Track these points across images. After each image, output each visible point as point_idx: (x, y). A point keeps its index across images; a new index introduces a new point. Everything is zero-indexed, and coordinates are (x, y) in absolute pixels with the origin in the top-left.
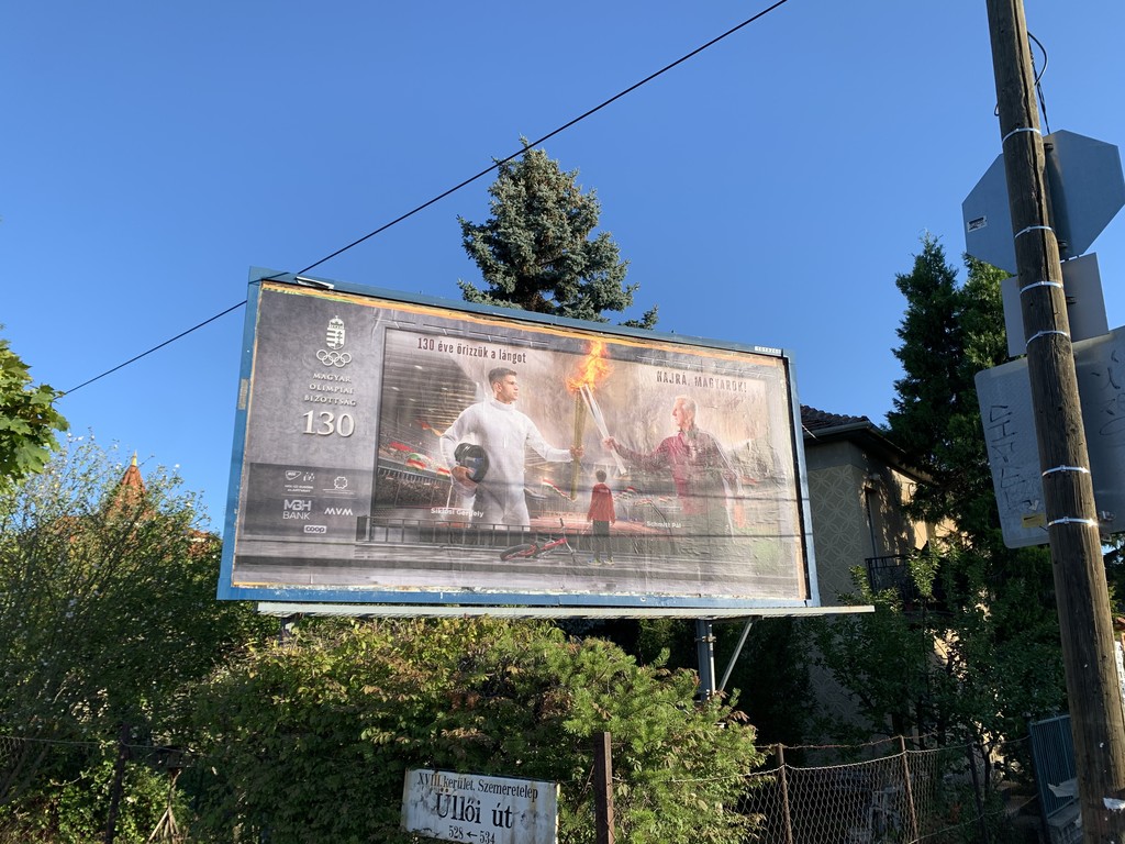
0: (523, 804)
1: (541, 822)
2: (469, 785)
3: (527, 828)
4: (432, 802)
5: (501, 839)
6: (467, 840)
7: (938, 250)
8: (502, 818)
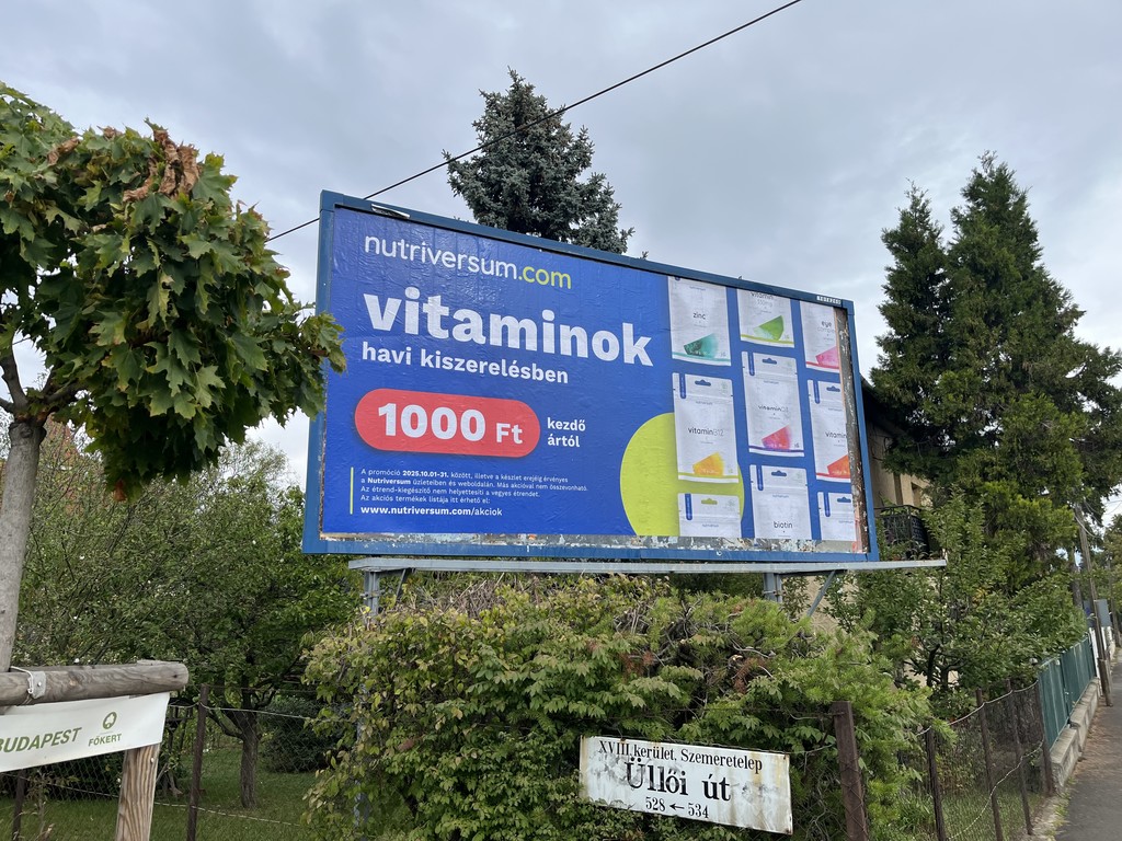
0: (742, 776)
1: (769, 794)
2: (668, 754)
3: (751, 801)
4: (620, 771)
5: (717, 812)
6: (670, 812)
7: (924, 206)
8: (716, 790)
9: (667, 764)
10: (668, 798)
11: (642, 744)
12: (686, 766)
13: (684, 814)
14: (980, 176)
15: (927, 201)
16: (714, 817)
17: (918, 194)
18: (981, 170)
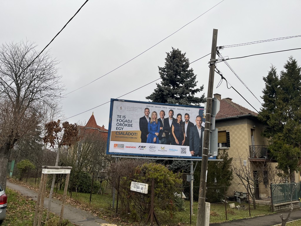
0: (144, 187)
1: (146, 189)
2: (138, 184)
3: (144, 190)
4: (134, 186)
5: (141, 191)
6: (138, 191)
7: (275, 70)
8: (142, 189)
9: (138, 185)
10: (138, 189)
11: (137, 183)
12: (140, 185)
13: (139, 191)
14: (289, 62)
15: (276, 69)
16: (141, 192)
17: (273, 67)
18: (289, 61)
